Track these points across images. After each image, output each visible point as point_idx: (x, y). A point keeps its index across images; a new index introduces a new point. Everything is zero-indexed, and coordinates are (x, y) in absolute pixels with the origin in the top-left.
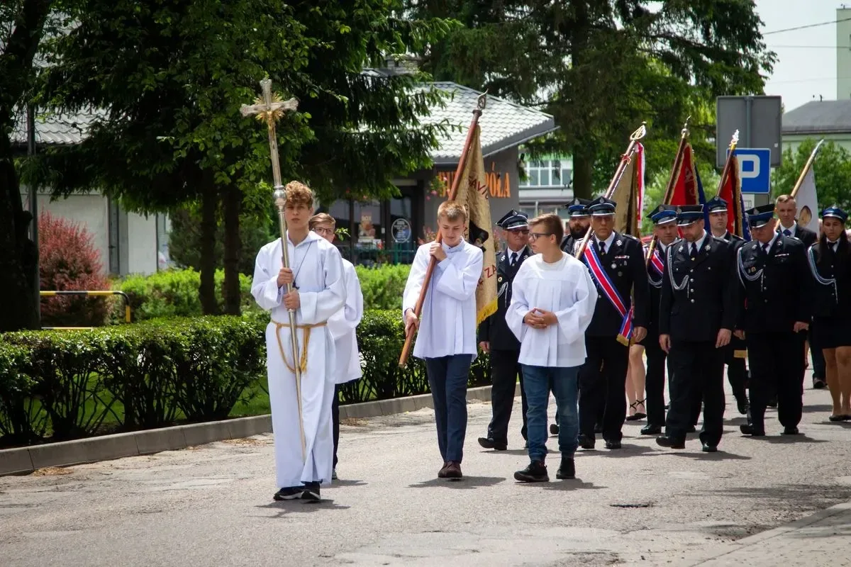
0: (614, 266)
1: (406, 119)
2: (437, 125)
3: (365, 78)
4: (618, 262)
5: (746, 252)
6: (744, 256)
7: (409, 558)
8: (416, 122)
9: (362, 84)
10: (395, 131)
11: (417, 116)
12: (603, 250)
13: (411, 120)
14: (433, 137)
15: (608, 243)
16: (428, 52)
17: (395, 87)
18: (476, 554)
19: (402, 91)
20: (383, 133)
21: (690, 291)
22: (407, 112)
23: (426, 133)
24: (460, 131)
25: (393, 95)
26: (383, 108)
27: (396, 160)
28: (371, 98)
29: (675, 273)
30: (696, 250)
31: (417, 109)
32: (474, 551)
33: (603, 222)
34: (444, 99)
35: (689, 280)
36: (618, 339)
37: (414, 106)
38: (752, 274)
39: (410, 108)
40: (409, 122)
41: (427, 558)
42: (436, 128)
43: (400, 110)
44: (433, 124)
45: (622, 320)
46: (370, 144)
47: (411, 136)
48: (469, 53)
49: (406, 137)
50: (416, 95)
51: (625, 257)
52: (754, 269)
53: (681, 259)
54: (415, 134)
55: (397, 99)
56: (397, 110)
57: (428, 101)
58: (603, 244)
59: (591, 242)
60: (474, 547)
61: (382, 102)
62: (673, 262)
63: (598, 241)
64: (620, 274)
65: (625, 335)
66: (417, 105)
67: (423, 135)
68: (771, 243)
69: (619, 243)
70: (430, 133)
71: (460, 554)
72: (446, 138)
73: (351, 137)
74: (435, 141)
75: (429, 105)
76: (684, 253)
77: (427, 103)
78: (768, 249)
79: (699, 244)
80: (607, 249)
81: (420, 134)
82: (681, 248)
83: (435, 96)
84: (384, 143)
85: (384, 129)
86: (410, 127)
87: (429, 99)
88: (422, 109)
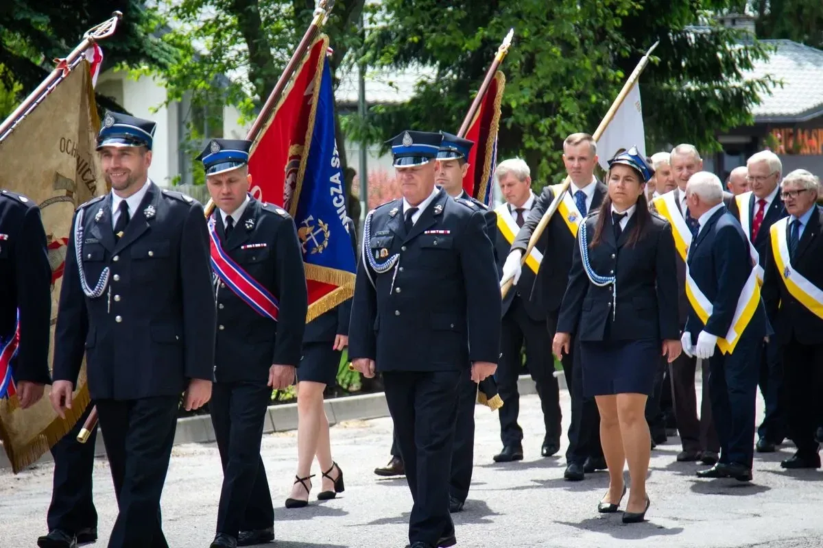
1: (729, 74)
2: (758, 81)
3: (687, 34)
7: (685, 522)
8: (739, 77)
9: (684, 40)
10: (718, 87)
11: (740, 70)
13: (734, 75)
14: (754, 93)
16: (767, 11)
17: (718, 42)
18: (758, 518)
19: (725, 47)
20: (706, 90)
21: (112, 299)
22: (730, 67)
23: (748, 89)
24: (782, 87)
25: (716, 50)
26: (706, 63)
27: (718, 118)
28: (694, 54)
31: (741, 65)
32: (755, 515)
34: (767, 53)
35: (111, 277)
37: (738, 61)
38: (382, 260)
39: (733, 63)
40: (732, 76)
41: (705, 522)
42: (757, 84)
43: (723, 65)
44: (754, 81)
46: (692, 101)
47: (732, 93)
48: (805, 11)
49: (728, 95)
50: (739, 51)
52: (384, 252)
54: (737, 92)
55: (720, 55)
56: (720, 66)
57: (752, 55)
60: (756, 511)
61: (704, 58)
66: (740, 59)
67: (745, 92)
68: (422, 207)
70: (751, 89)
71: (739, 518)
72: (767, 94)
73: (672, 94)
74: (756, 97)
75: (752, 59)
77: (750, 57)
78: (415, 218)
81: (742, 90)
82: (100, 213)
83: (758, 50)
84: (705, 99)
85: (706, 85)
86: (733, 82)
87: (753, 53)
88: (746, 64)
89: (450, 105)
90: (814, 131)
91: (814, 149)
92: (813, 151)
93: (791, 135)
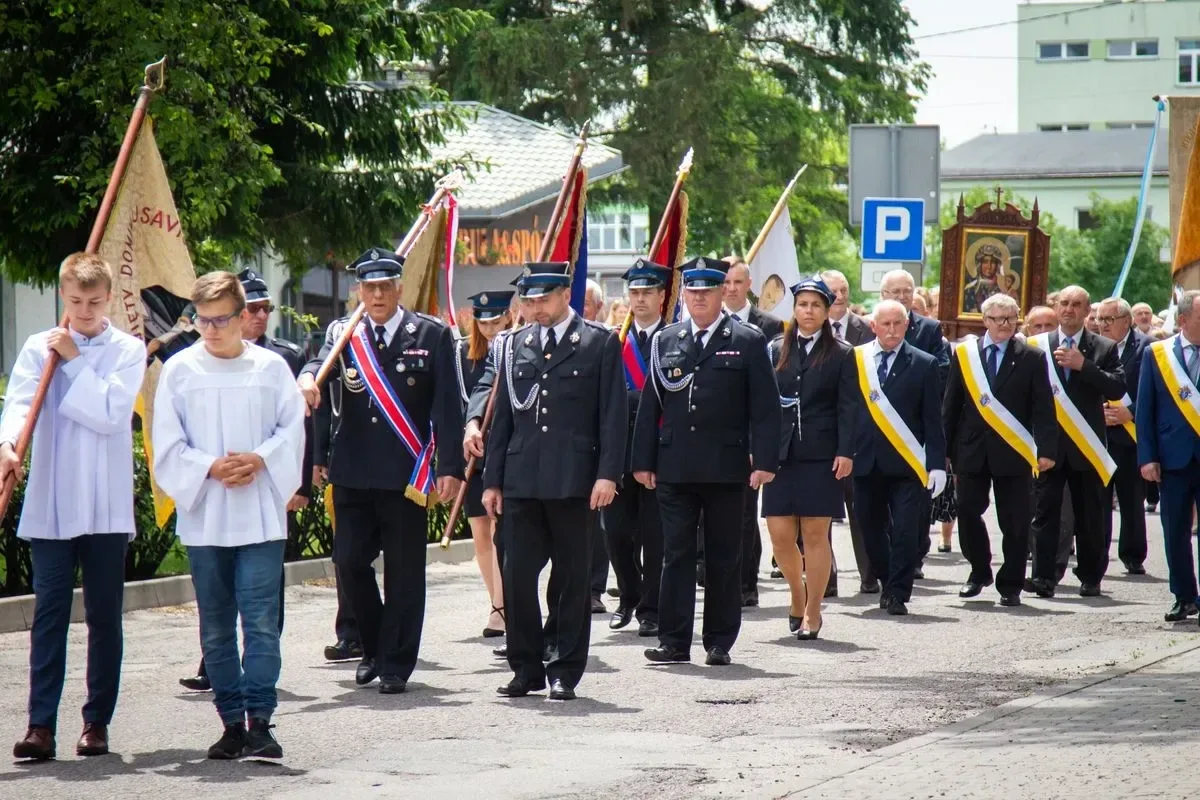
0: (401, 368)
1: (411, 150)
2: (456, 162)
3: (353, 94)
4: (408, 360)
5: (668, 339)
6: (663, 347)
7: (409, 777)
8: (425, 155)
9: (348, 101)
10: (397, 170)
11: (427, 145)
12: (382, 340)
13: (419, 151)
15: (391, 329)
16: (444, 60)
17: (395, 106)
18: (504, 770)
19: (406, 112)
20: (379, 173)
21: (540, 411)
22: (413, 140)
24: (489, 171)
25: (393, 116)
26: (379, 134)
27: (399, 212)
28: (362, 121)
29: (516, 380)
30: (555, 340)
31: (428, 137)
32: (502, 766)
33: (378, 293)
34: (463, 120)
35: (540, 392)
36: (407, 494)
37: (423, 131)
38: (675, 380)
39: (417, 135)
40: (416, 154)
41: (435, 776)
42: (454, 165)
43: (403, 138)
44: (450, 161)
45: (413, 462)
46: (361, 188)
47: (418, 177)
48: (501, 61)
49: (412, 179)
50: (426, 117)
51: (420, 352)
52: (677, 372)
53: (530, 355)
54: (425, 177)
55: (398, 123)
56: (398, 138)
57: (443, 124)
58: (381, 330)
59: (362, 326)
60: (503, 761)
61: (376, 126)
62: (514, 360)
63: (374, 325)
64: (411, 381)
65: (419, 486)
66: (427, 130)
68: (711, 329)
69: (411, 328)
71: (481, 770)
72: (468, 180)
73: (333, 178)
75: (445, 129)
76: (535, 346)
77: (440, 126)
78: (705, 340)
79: (560, 331)
80: (388, 340)
81: (432, 175)
82: (530, 338)
83: (452, 117)
84: (380, 186)
85: (380, 167)
86: (417, 163)
87: (444, 121)
88: (434, 135)
89: (10, 191)
90: (516, 232)
91: (516, 257)
92: (514, 261)
93: (484, 238)
